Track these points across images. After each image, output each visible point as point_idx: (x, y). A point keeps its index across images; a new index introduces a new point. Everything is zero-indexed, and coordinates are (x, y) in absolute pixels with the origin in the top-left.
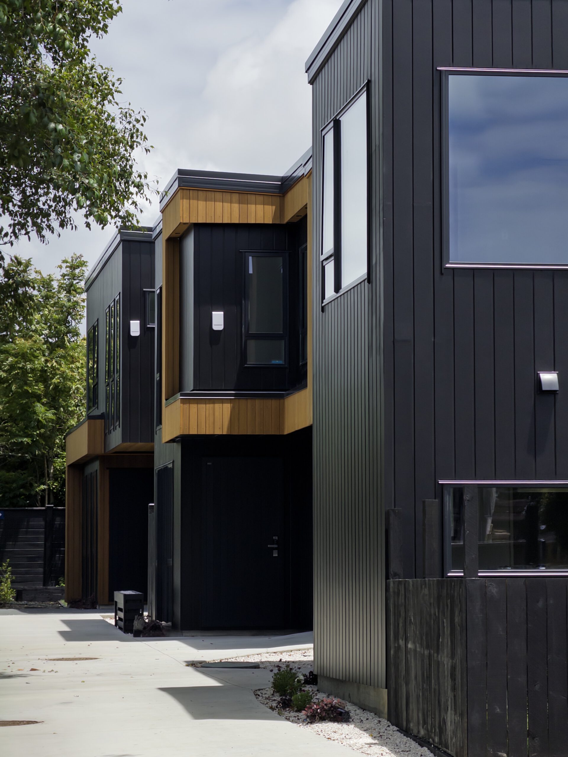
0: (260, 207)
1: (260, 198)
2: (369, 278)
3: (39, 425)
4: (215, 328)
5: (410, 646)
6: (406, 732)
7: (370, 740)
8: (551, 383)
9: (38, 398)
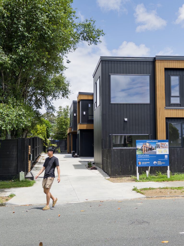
0: (90, 97)
1: (90, 96)
2: (100, 105)
3: (64, 128)
4: (84, 114)
5: (105, 158)
6: (104, 171)
7: (99, 172)
8: (126, 120)
9: (64, 125)
